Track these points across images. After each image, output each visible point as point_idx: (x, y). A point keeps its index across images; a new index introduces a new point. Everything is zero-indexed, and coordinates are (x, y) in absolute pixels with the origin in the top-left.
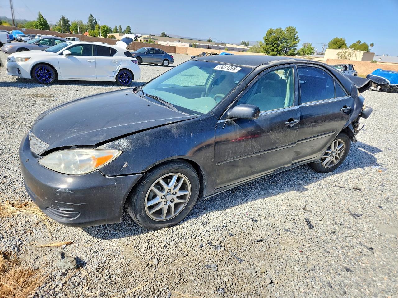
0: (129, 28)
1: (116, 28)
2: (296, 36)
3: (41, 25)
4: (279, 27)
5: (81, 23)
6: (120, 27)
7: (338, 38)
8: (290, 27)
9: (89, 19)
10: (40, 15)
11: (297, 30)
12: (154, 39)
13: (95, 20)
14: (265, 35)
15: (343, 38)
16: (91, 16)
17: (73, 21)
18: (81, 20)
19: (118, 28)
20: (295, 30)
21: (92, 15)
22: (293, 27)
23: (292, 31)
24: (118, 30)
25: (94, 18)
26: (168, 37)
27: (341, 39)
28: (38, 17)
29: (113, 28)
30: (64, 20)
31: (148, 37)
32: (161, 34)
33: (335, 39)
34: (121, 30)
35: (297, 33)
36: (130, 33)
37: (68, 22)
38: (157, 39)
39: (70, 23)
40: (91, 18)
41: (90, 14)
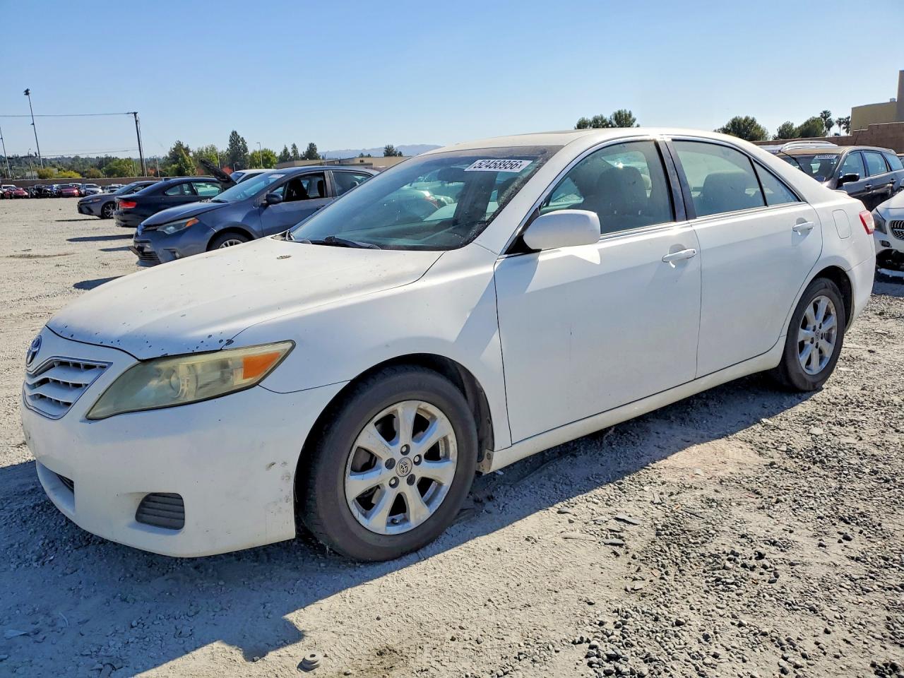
0: (312, 148)
1: (286, 150)
4: (598, 115)
5: (213, 149)
6: (294, 146)
8: (619, 113)
9: (230, 140)
16: (234, 133)
17: (196, 150)
18: (212, 146)
19: (290, 150)
20: (630, 115)
21: (236, 132)
22: (625, 110)
24: (292, 155)
25: (241, 137)
26: (400, 154)
29: (279, 152)
32: (383, 151)
33: (734, 120)
34: (295, 152)
35: (634, 120)
37: (187, 150)
39: (191, 154)
40: (235, 138)
41: (232, 131)
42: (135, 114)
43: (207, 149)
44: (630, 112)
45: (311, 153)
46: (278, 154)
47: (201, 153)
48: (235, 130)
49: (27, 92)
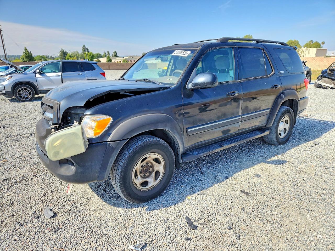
1: (105, 53)
3: (27, 57)
5: (78, 53)
6: (108, 52)
7: (292, 40)
9: (83, 49)
10: (26, 49)
13: (88, 49)
15: (297, 40)
16: (84, 46)
18: (77, 51)
19: (107, 54)
21: (85, 46)
22: (250, 35)
25: (87, 48)
27: (295, 41)
28: (24, 52)
30: (63, 53)
31: (129, 58)
34: (109, 55)
36: (116, 57)
41: (83, 45)
44: (252, 36)
48: (84, 45)
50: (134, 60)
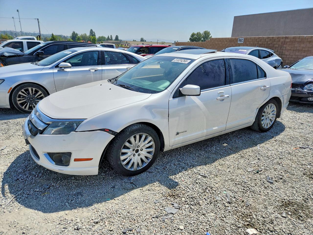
1: (108, 37)
2: (210, 36)
4: (198, 32)
5: (86, 35)
6: (111, 36)
8: (206, 31)
11: (210, 33)
12: (128, 43)
14: (190, 37)
16: (91, 30)
17: (80, 34)
19: (110, 37)
22: (208, 31)
23: (207, 34)
24: (110, 38)
25: (93, 31)
26: (145, 41)
29: (107, 37)
30: (74, 34)
32: (140, 39)
34: (111, 38)
35: (210, 35)
37: (77, 34)
38: (130, 43)
39: (79, 35)
40: (91, 32)
42: (38, 19)
43: (84, 35)
45: (117, 38)
46: (106, 38)
47: (82, 35)
49: (18, 11)
50: (128, 44)
